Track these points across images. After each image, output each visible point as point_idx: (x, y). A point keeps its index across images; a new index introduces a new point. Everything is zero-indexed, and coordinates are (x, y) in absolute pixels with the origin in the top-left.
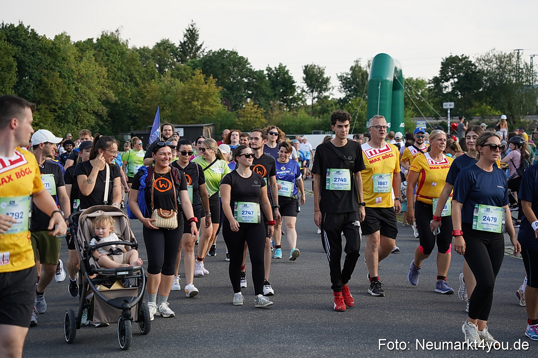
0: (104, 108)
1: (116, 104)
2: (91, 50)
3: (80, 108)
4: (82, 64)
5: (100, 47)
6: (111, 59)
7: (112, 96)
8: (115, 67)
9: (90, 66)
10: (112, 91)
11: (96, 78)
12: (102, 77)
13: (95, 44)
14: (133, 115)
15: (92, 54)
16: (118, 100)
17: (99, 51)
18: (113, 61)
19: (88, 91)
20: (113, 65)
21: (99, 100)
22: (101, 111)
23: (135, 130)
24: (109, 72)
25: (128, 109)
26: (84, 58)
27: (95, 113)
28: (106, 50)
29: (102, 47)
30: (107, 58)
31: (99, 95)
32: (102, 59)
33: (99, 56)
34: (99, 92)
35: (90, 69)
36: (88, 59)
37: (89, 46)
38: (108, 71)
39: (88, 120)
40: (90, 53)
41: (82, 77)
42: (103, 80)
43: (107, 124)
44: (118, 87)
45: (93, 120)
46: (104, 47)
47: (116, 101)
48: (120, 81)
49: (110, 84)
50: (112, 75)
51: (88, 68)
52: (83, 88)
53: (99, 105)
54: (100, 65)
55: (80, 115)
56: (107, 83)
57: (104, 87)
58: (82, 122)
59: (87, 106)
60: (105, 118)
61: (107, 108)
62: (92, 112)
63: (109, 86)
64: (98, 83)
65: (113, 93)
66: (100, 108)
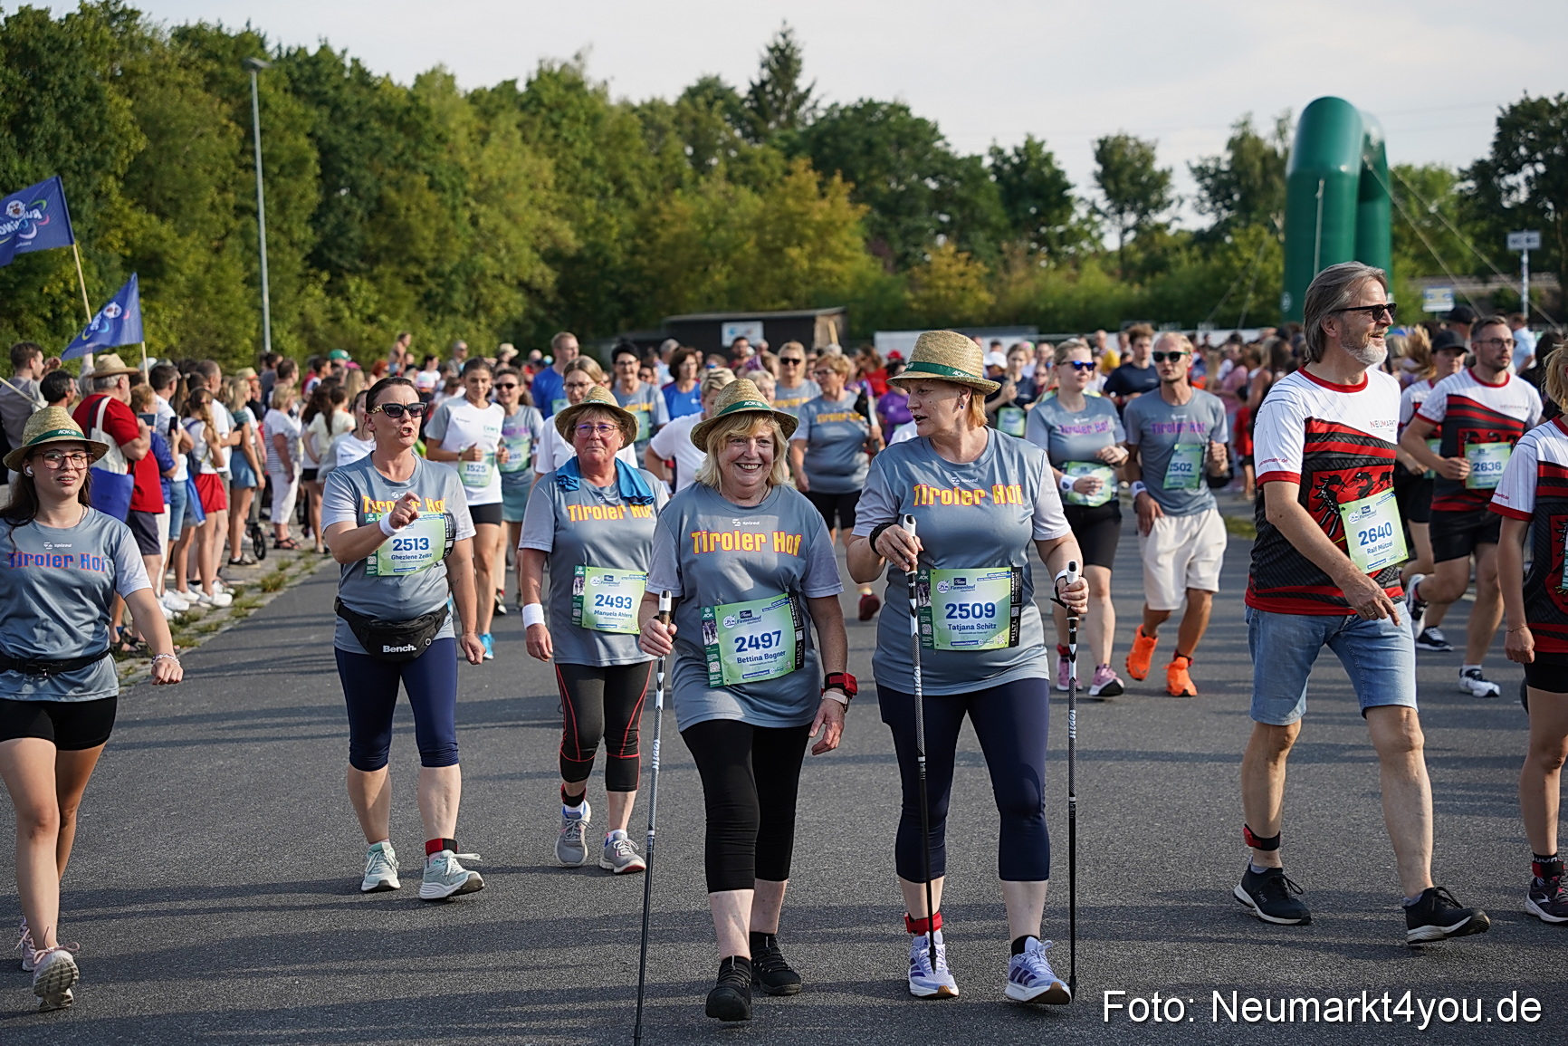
0: (548, 271)
1: (578, 259)
2: (510, 111)
3: (483, 274)
4: (487, 153)
5: (534, 102)
6: (565, 134)
7: (569, 237)
8: (577, 158)
9: (509, 156)
10: (568, 224)
11: (525, 188)
12: (540, 185)
13: (521, 95)
14: (626, 287)
15: (514, 122)
16: (586, 247)
17: (534, 114)
18: (571, 139)
19: (505, 225)
20: (568, 152)
21: (535, 248)
22: (540, 279)
23: (631, 328)
24: (561, 172)
25: (612, 272)
26: (493, 135)
27: (525, 286)
28: (551, 110)
29: (540, 103)
30: (552, 132)
31: (532, 236)
32: (541, 136)
33: (532, 126)
34: (533, 226)
35: (509, 164)
36: (504, 138)
37: (504, 101)
38: (558, 167)
39: (505, 306)
40: (508, 121)
41: (490, 186)
42: (545, 193)
43: (555, 313)
44: (583, 211)
45: (517, 303)
46: (546, 101)
47: (579, 250)
48: (590, 195)
49: (562, 205)
50: (569, 179)
51: (505, 162)
52: (490, 217)
53: (534, 263)
54: (535, 151)
55: (484, 291)
56: (555, 201)
57: (547, 213)
58: (488, 310)
59: (503, 266)
60: (550, 299)
61: (556, 270)
62: (515, 282)
63: (560, 211)
64: (532, 202)
65: (571, 228)
66: (537, 271)
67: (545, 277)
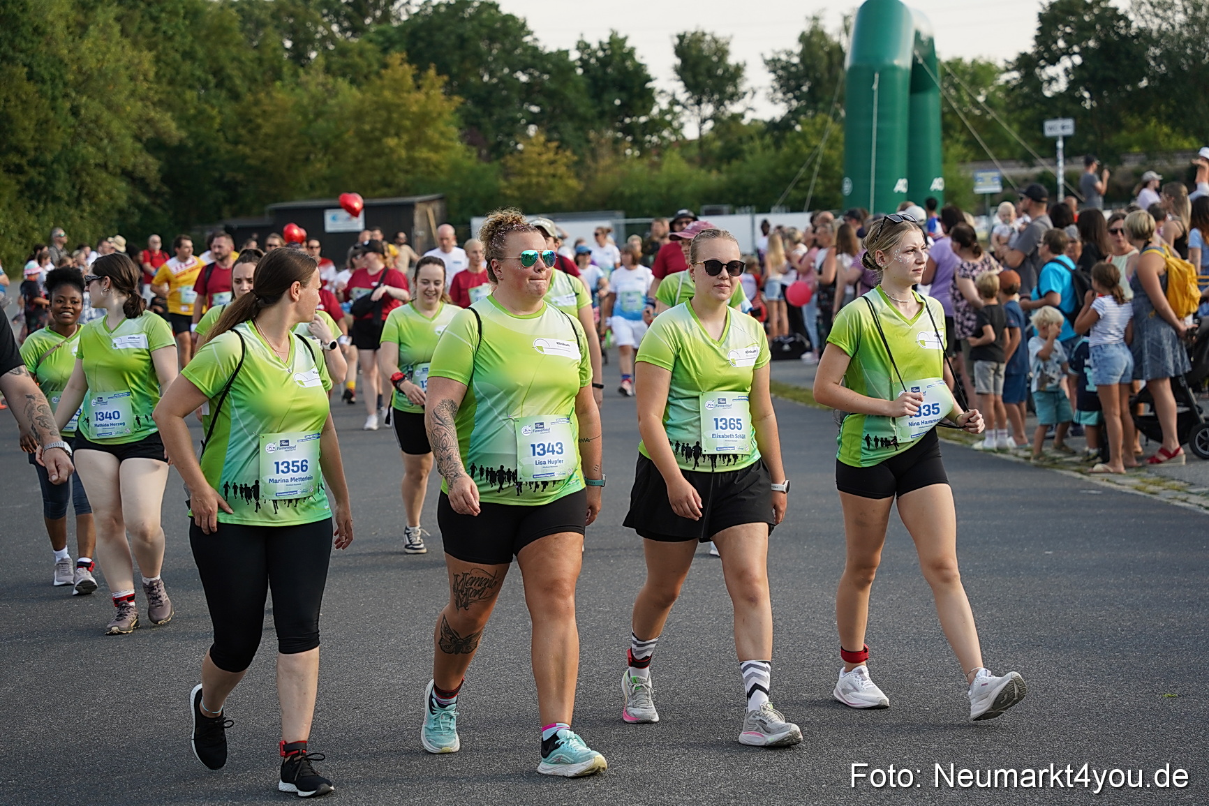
0: (151, 160)
1: (181, 149)
2: (109, 5)
3: (85, 162)
4: (87, 43)
6: (164, 28)
7: (171, 128)
8: (177, 51)
9: (108, 48)
10: (169, 114)
11: (124, 80)
12: (141, 78)
14: (229, 175)
15: (112, 15)
16: (188, 137)
17: (131, 8)
18: (170, 33)
19: (106, 115)
20: (168, 44)
21: (137, 138)
22: (143, 168)
23: (235, 215)
24: (161, 65)
25: (214, 161)
26: (91, 27)
27: (128, 175)
28: (149, 5)
30: (151, 25)
31: (134, 126)
32: (140, 29)
33: (131, 20)
34: (134, 115)
35: (108, 56)
36: (102, 31)
38: (158, 60)
39: (109, 194)
40: (107, 15)
41: (89, 77)
42: (146, 85)
43: (159, 201)
44: (185, 102)
45: (121, 191)
47: (181, 140)
48: (191, 87)
49: (163, 97)
50: (169, 71)
51: (104, 54)
52: (91, 107)
53: (137, 152)
54: (135, 44)
55: (88, 179)
56: (156, 92)
57: (149, 103)
58: (92, 199)
59: (106, 156)
60: (154, 188)
61: (159, 159)
62: (119, 171)
63: (160, 101)
64: (133, 93)
65: (173, 119)
66: (140, 160)
67: (150, 166)
